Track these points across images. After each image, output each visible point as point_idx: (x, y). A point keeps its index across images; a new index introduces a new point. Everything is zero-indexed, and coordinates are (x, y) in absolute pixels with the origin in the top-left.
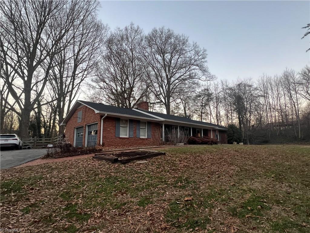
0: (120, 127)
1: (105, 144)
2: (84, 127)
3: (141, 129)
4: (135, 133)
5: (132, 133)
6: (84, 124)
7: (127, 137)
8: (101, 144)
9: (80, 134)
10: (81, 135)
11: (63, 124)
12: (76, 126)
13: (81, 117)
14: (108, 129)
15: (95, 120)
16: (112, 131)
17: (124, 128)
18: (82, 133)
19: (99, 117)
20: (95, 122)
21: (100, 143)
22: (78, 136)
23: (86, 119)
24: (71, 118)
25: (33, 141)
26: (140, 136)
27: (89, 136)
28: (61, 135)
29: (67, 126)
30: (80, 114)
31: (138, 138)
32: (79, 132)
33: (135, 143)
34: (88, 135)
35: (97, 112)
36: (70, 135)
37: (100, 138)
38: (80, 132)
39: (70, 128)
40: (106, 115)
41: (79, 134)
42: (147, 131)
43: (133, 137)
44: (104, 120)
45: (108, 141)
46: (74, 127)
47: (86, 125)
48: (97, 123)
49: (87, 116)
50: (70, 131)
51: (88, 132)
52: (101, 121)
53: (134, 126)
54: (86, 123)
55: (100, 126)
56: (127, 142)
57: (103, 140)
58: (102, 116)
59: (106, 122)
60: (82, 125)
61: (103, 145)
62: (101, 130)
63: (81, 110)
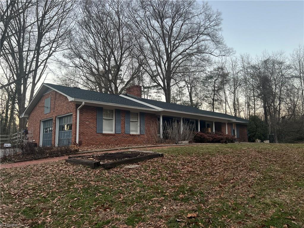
0: (103, 120)
1: (83, 142)
2: (54, 119)
3: (131, 123)
4: (124, 128)
5: (119, 128)
6: (53, 115)
7: (113, 132)
8: (77, 142)
9: (48, 129)
10: (50, 131)
11: (25, 116)
12: (43, 118)
13: (49, 106)
14: (87, 123)
15: (69, 111)
16: (92, 125)
17: (109, 121)
18: (51, 128)
19: (74, 106)
20: (69, 113)
21: (75, 142)
22: (46, 132)
23: (56, 109)
24: (36, 108)
26: (130, 132)
27: (60, 132)
28: (22, 131)
29: (31, 118)
30: (47, 102)
31: (127, 135)
32: (47, 127)
33: (123, 140)
34: (59, 130)
35: (70, 99)
36: (34, 131)
37: (76, 134)
38: (49, 126)
39: (34, 121)
40: (83, 103)
41: (46, 129)
42: (139, 125)
43: (120, 133)
44: (80, 110)
45: (87, 138)
46: (40, 119)
47: (56, 117)
48: (72, 115)
49: (57, 105)
50: (35, 126)
51: (60, 126)
52: (76, 112)
53: (122, 118)
54: (56, 115)
55: (75, 119)
56: (112, 140)
57: (79, 138)
58: (77, 105)
59: (84, 114)
60: (51, 117)
61: (80, 143)
62: (76, 123)
63: (49, 97)
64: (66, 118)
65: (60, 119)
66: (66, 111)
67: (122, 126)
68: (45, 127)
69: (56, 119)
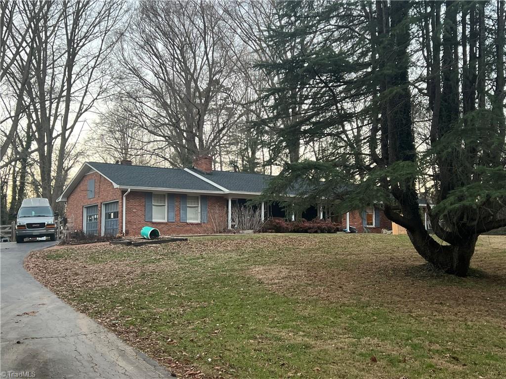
0: (153, 207)
1: (130, 232)
2: (99, 206)
3: (188, 209)
4: (178, 215)
5: (172, 214)
6: (98, 201)
7: (166, 221)
8: (124, 231)
9: (93, 217)
10: (95, 219)
11: (63, 200)
12: (86, 204)
13: (93, 190)
14: (134, 210)
15: (115, 198)
16: (140, 213)
18: (95, 216)
19: (120, 193)
20: (115, 200)
21: (122, 231)
22: (90, 220)
23: (101, 194)
24: (76, 190)
25: (10, 230)
26: (186, 220)
27: (107, 220)
28: (59, 219)
29: (70, 202)
30: (89, 184)
31: (182, 223)
32: (91, 214)
33: (178, 230)
34: (106, 218)
35: (116, 186)
36: (76, 219)
37: (122, 223)
38: (93, 214)
39: (75, 206)
40: (129, 190)
41: (90, 217)
42: (199, 211)
43: (174, 221)
44: (126, 196)
45: (135, 227)
46: (82, 204)
47: (101, 203)
48: (118, 202)
49: (103, 189)
50: (76, 213)
51: (106, 214)
52: (122, 199)
53: (176, 204)
54: (101, 201)
55: (121, 206)
56: (164, 229)
57: (126, 227)
58: (124, 192)
59: (131, 201)
60: (96, 203)
61: (127, 233)
62: (122, 211)
63: (92, 179)
64: (113, 205)
65: (106, 205)
66: (112, 197)
67: (176, 213)
68: (89, 215)
69: (101, 205)
